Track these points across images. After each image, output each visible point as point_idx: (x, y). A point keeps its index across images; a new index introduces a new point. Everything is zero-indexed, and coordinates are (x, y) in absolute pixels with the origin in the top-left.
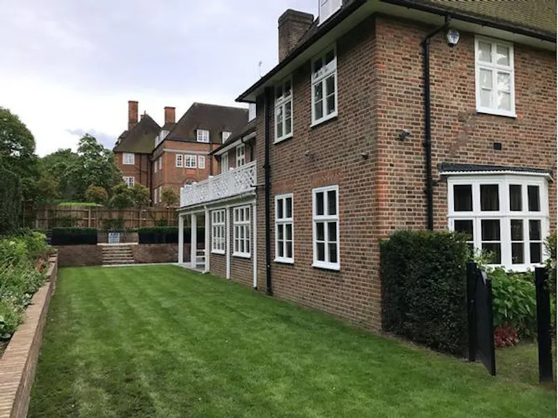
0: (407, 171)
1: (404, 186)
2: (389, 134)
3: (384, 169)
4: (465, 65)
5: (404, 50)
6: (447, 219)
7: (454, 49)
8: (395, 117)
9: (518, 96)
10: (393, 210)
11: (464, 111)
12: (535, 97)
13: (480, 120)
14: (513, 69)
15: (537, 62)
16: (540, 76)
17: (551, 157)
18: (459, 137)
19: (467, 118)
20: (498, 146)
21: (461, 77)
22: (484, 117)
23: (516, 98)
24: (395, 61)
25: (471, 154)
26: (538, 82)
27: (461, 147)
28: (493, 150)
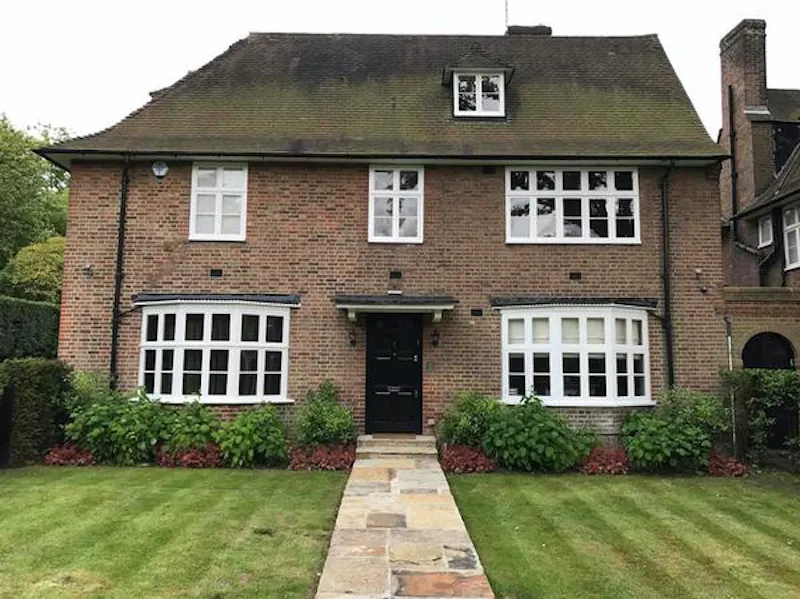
0: (94, 303)
1: (89, 317)
2: (76, 270)
3: (69, 303)
4: (177, 194)
5: (101, 190)
6: (139, 348)
7: (163, 181)
8: (85, 254)
9: (251, 217)
10: (75, 340)
11: (172, 240)
12: (277, 216)
13: (193, 248)
14: (246, 190)
15: (283, 178)
16: (287, 193)
17: (297, 280)
18: (163, 266)
19: (176, 247)
20: (217, 273)
21: (170, 207)
22: (200, 244)
23: (248, 220)
24: (90, 202)
25: (176, 283)
26: (283, 200)
27: (165, 277)
28: (209, 277)
